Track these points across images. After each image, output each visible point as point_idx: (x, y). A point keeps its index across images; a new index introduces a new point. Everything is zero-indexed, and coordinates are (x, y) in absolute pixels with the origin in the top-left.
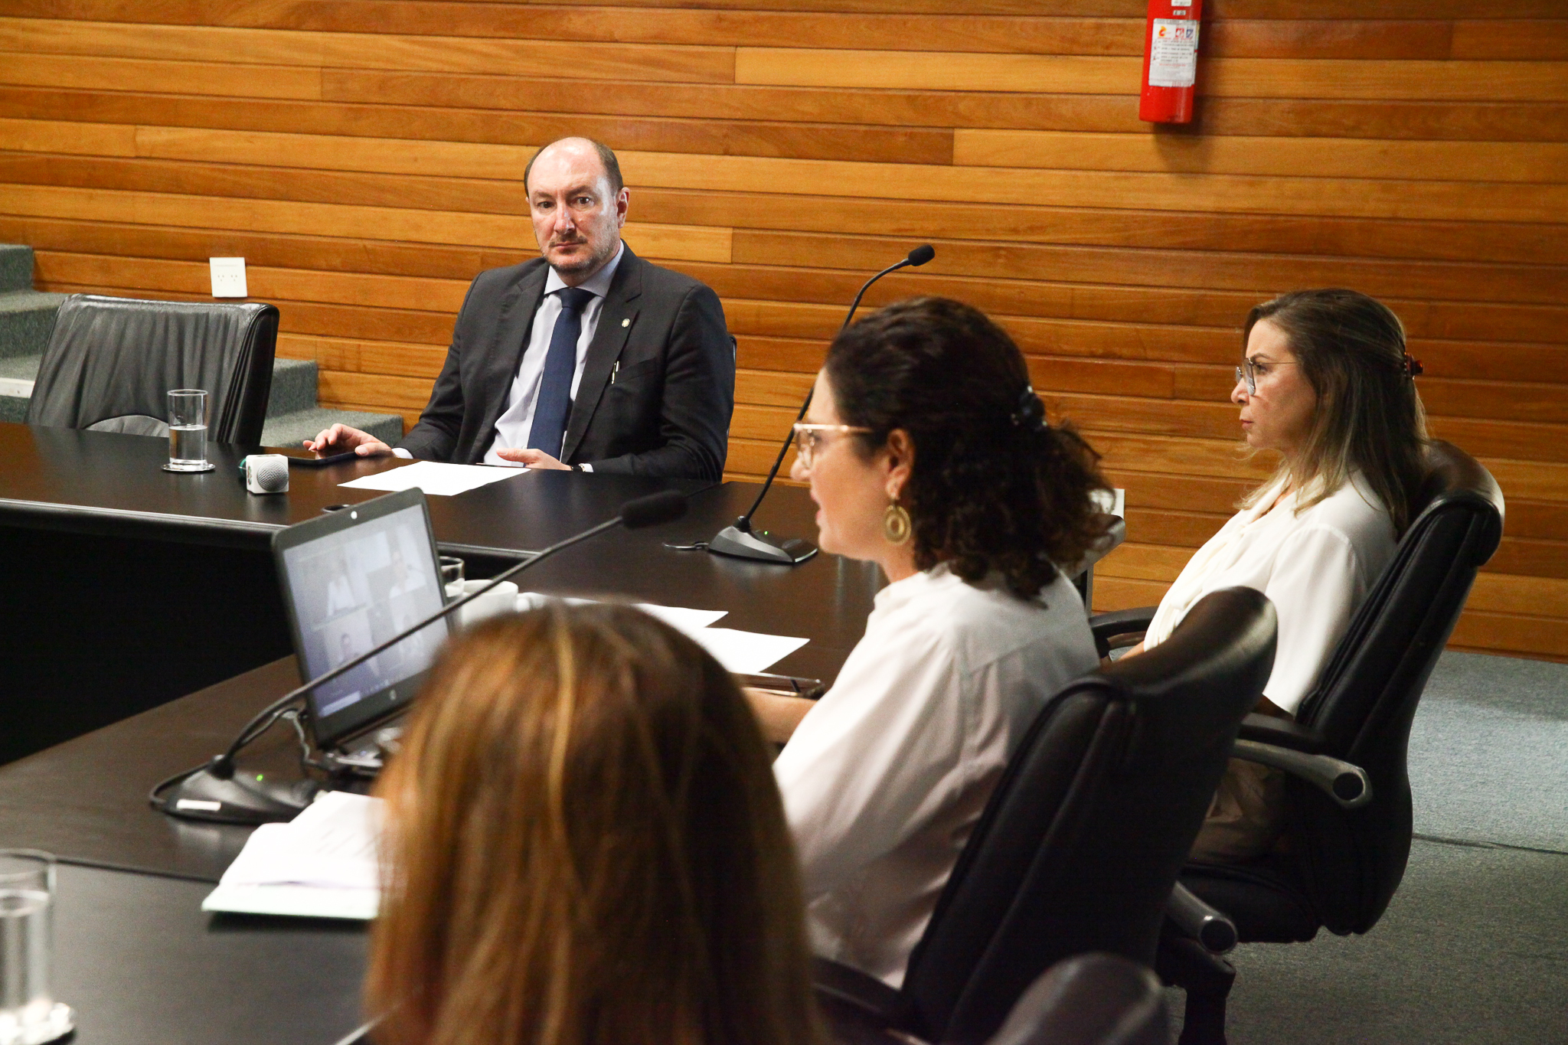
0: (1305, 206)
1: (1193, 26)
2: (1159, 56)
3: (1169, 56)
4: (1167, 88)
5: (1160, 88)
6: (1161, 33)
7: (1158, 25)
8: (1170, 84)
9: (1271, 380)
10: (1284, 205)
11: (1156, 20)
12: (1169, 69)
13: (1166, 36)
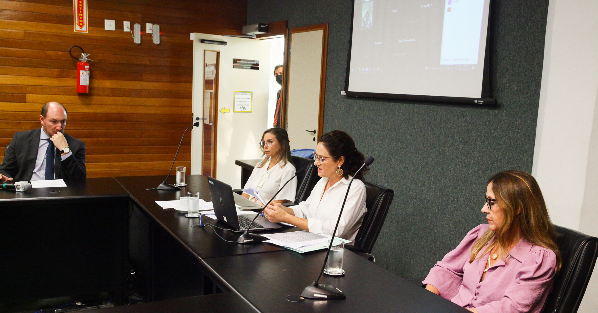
0: (113, 111)
1: (88, 72)
2: (83, 78)
3: (85, 79)
4: (85, 86)
5: (83, 86)
6: (83, 73)
7: (81, 72)
8: (85, 85)
9: (273, 144)
10: (109, 111)
11: (81, 71)
12: (85, 81)
13: (84, 74)
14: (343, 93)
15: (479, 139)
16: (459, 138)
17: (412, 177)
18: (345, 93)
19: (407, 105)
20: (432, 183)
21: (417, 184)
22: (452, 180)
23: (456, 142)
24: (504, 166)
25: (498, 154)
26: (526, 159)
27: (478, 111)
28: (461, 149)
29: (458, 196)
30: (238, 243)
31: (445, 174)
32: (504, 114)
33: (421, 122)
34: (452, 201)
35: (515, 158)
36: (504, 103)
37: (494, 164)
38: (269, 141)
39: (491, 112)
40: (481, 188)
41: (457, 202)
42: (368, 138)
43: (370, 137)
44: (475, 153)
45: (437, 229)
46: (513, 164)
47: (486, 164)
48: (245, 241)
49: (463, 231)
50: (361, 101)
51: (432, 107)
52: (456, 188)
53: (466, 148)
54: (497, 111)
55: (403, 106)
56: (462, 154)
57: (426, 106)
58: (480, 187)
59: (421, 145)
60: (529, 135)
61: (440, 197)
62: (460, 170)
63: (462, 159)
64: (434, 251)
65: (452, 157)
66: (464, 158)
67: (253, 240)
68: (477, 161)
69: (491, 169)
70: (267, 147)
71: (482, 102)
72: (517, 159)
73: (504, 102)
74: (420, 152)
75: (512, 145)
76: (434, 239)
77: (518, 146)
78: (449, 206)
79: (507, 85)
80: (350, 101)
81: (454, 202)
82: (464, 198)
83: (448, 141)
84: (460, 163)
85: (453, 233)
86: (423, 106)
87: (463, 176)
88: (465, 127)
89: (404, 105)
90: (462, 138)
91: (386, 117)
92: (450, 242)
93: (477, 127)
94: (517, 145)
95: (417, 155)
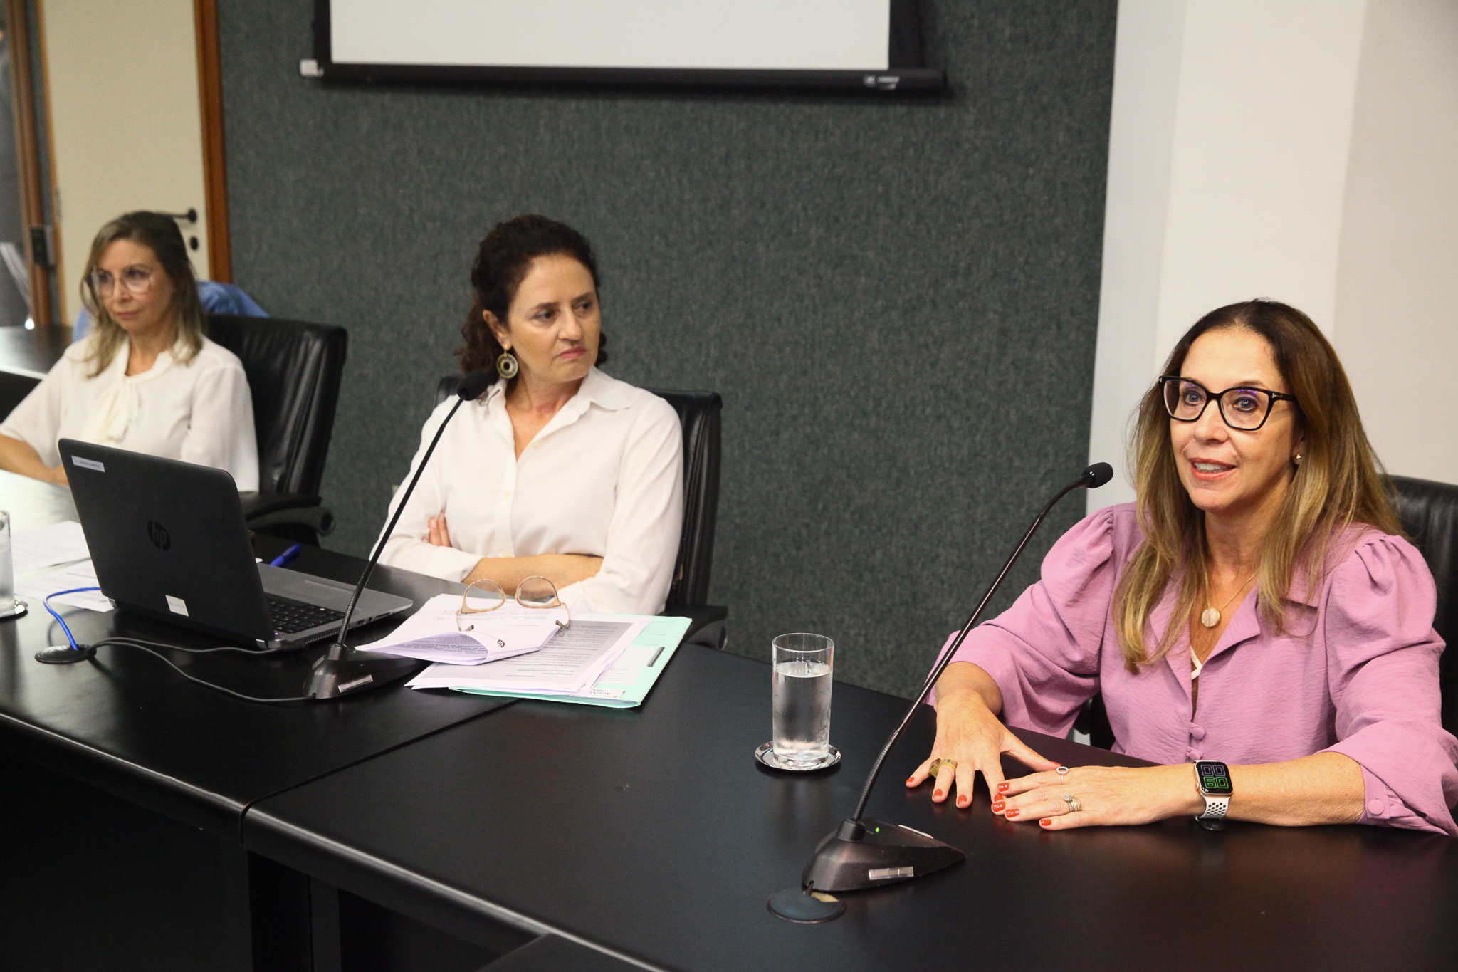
14: (309, 67)
15: (881, 207)
16: (805, 209)
17: (628, 350)
18: (319, 66)
19: (584, 104)
20: (711, 364)
21: (649, 371)
22: (787, 349)
23: (795, 222)
24: (979, 289)
25: (957, 253)
26: (1059, 261)
27: (871, 112)
28: (813, 244)
29: (817, 399)
30: (314, 702)
31: (759, 329)
32: (970, 118)
33: (647, 162)
34: (794, 418)
35: (1021, 260)
36: (969, 84)
37: (944, 285)
38: (131, 273)
39: (921, 113)
40: (900, 367)
41: (815, 418)
42: (430, 226)
43: (438, 224)
44: (871, 254)
45: (743, 514)
46: (1015, 281)
47: (913, 286)
48: (341, 688)
49: (844, 510)
50: (387, 98)
51: (688, 106)
52: (805, 373)
53: (833, 240)
54: (942, 112)
55: (570, 108)
56: (819, 262)
57: (665, 105)
58: (895, 362)
59: (657, 238)
60: (1064, 184)
61: (748, 408)
62: (815, 312)
63: (820, 278)
64: (736, 587)
65: (782, 272)
66: (830, 272)
67: (369, 679)
68: (880, 280)
69: (933, 302)
70: (126, 296)
71: (892, 81)
72: (1026, 262)
73: (968, 77)
74: (655, 263)
75: (1006, 217)
76: (736, 548)
77: (1029, 219)
78: (786, 435)
79: (976, 22)
80: (337, 96)
81: (801, 420)
82: (838, 402)
83: (762, 220)
84: (813, 291)
85: (807, 520)
86: (651, 104)
87: (829, 331)
88: (826, 171)
89: (573, 104)
90: (817, 205)
91: (502, 150)
92: (798, 548)
93: (870, 167)
94: (1025, 217)
95: (643, 275)
